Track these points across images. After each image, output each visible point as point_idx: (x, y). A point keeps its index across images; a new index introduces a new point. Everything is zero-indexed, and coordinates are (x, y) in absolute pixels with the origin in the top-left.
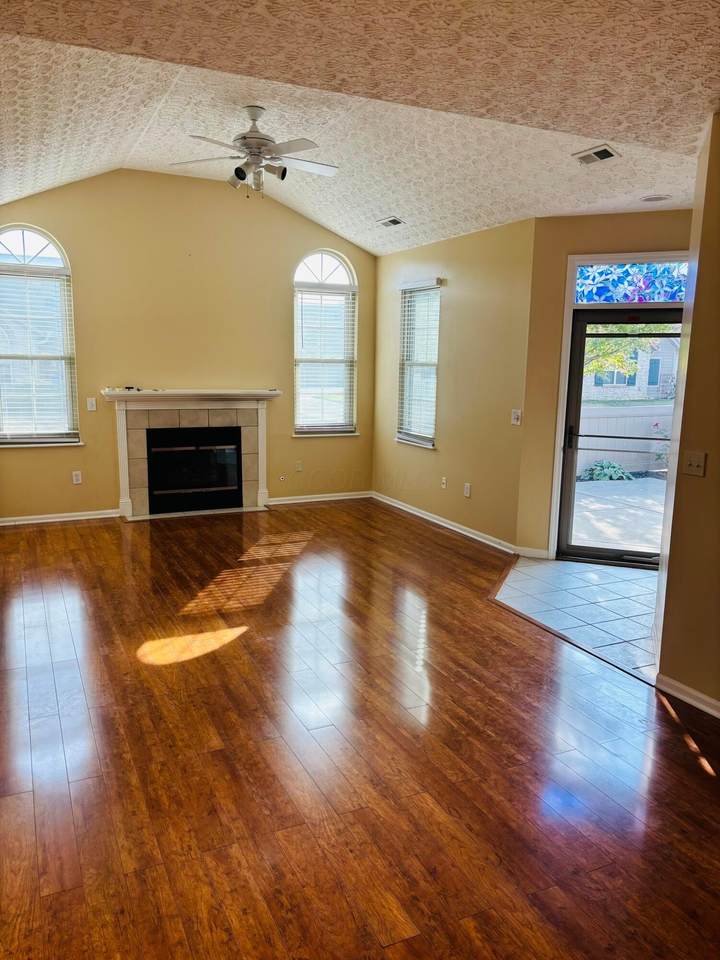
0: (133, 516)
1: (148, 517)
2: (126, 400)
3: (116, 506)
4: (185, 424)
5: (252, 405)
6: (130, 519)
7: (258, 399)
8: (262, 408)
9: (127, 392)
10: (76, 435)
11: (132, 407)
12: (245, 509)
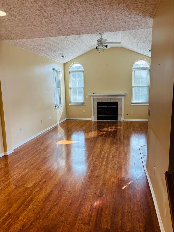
0: (94, 120)
1: (97, 120)
2: (93, 96)
3: (91, 118)
4: (105, 101)
5: (121, 97)
6: (93, 120)
7: (122, 96)
8: (123, 98)
9: (93, 94)
10: (84, 103)
11: (94, 97)
12: (118, 121)
